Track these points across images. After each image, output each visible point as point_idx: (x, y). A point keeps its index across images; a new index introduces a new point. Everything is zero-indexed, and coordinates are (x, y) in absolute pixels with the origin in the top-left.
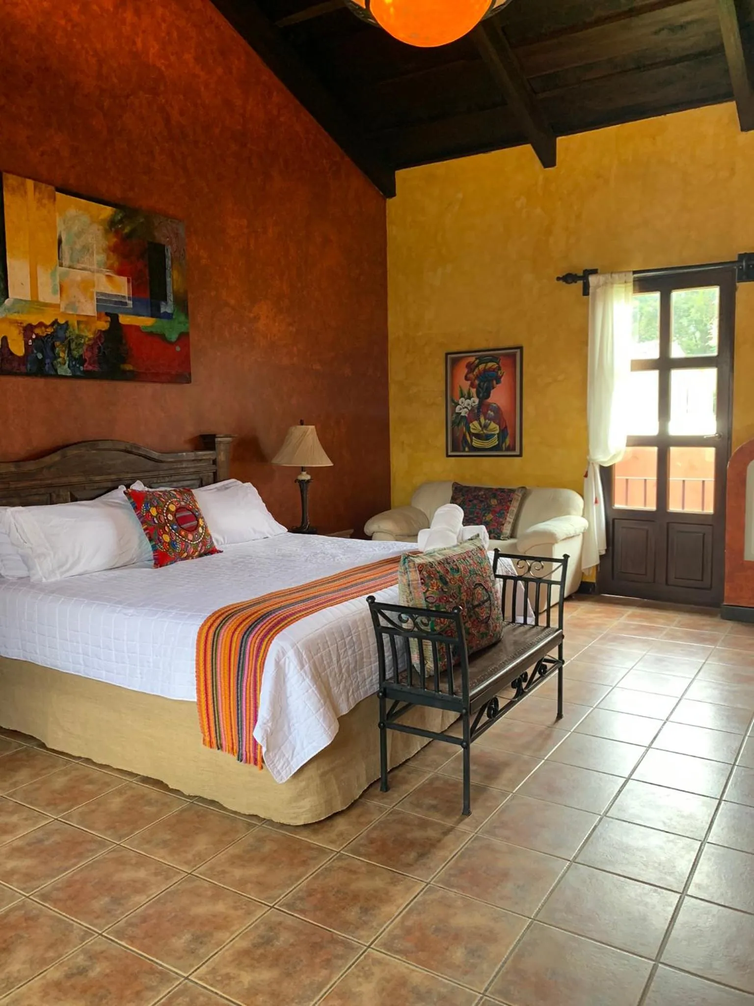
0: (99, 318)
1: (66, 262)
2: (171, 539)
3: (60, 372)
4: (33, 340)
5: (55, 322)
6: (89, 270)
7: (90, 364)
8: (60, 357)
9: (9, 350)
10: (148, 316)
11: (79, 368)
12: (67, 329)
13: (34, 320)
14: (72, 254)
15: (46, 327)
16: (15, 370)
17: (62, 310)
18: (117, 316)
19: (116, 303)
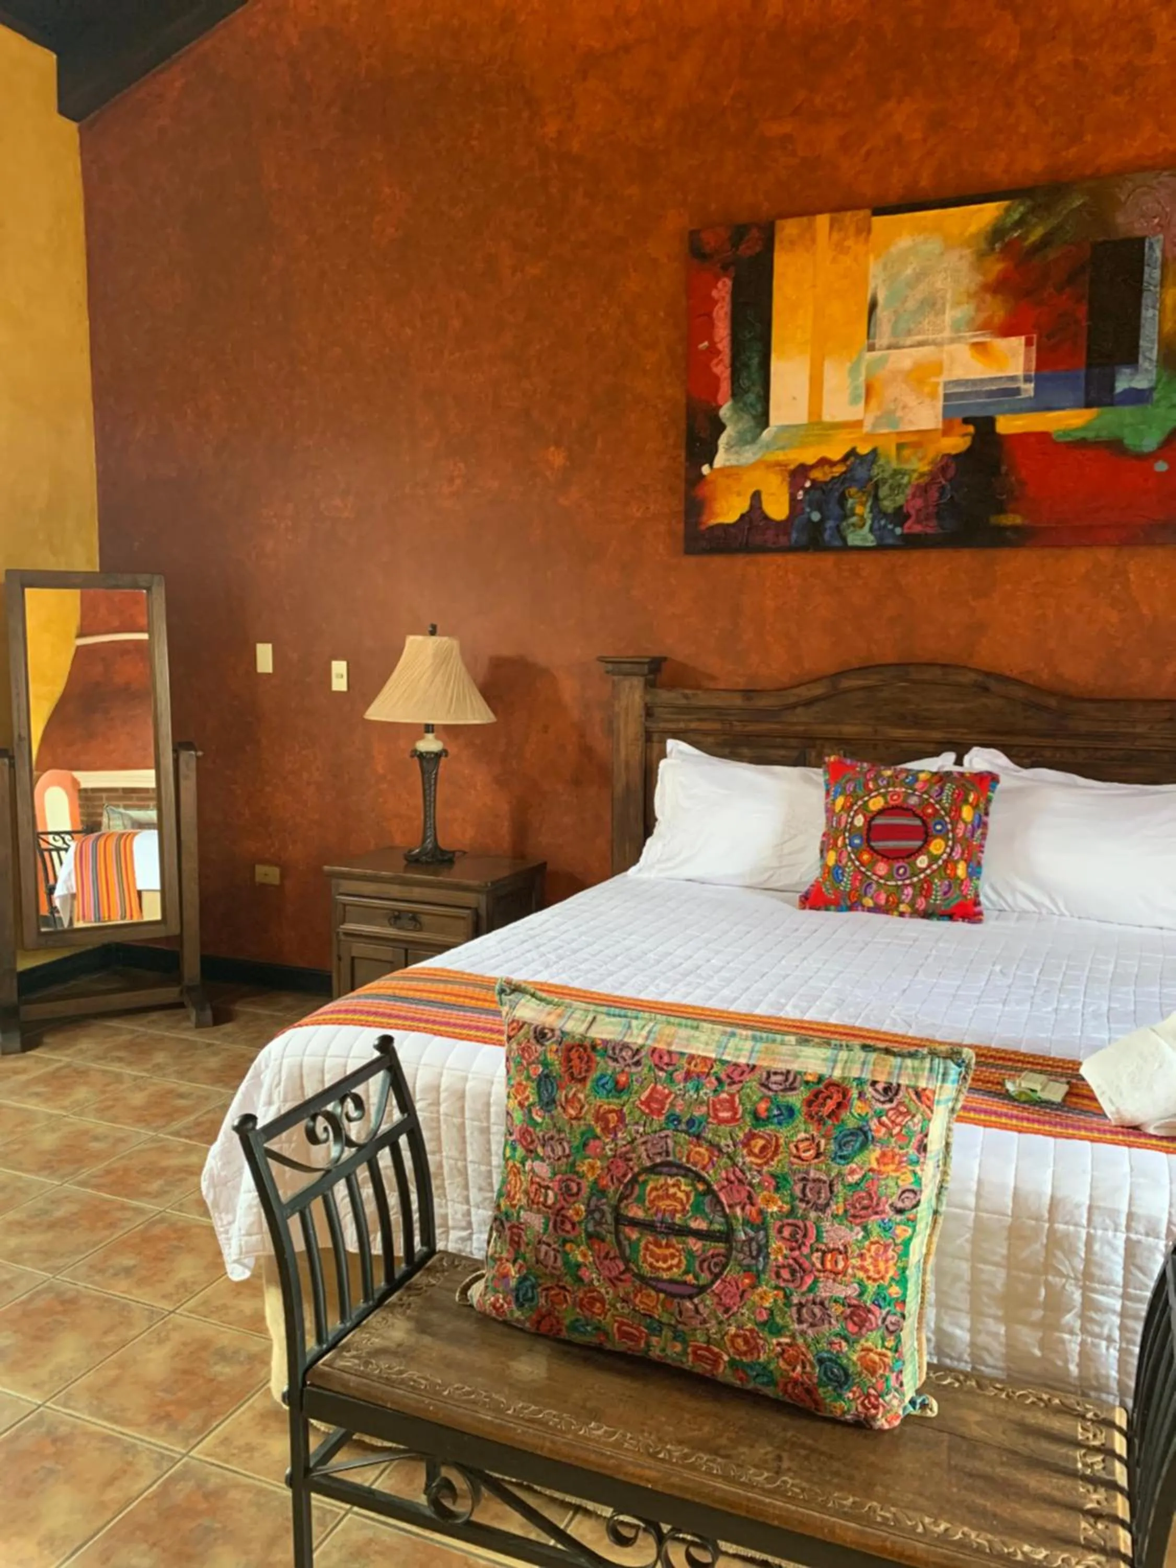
0: (947, 431)
1: (883, 339)
2: (838, 860)
3: (854, 539)
4: (807, 491)
5: (852, 453)
6: (934, 343)
7: (918, 522)
8: (853, 514)
9: (763, 513)
10: (1076, 406)
11: (892, 531)
12: (874, 462)
13: (809, 456)
14: (896, 322)
15: (832, 464)
16: (769, 545)
17: (867, 428)
18: (991, 421)
19: (991, 394)
